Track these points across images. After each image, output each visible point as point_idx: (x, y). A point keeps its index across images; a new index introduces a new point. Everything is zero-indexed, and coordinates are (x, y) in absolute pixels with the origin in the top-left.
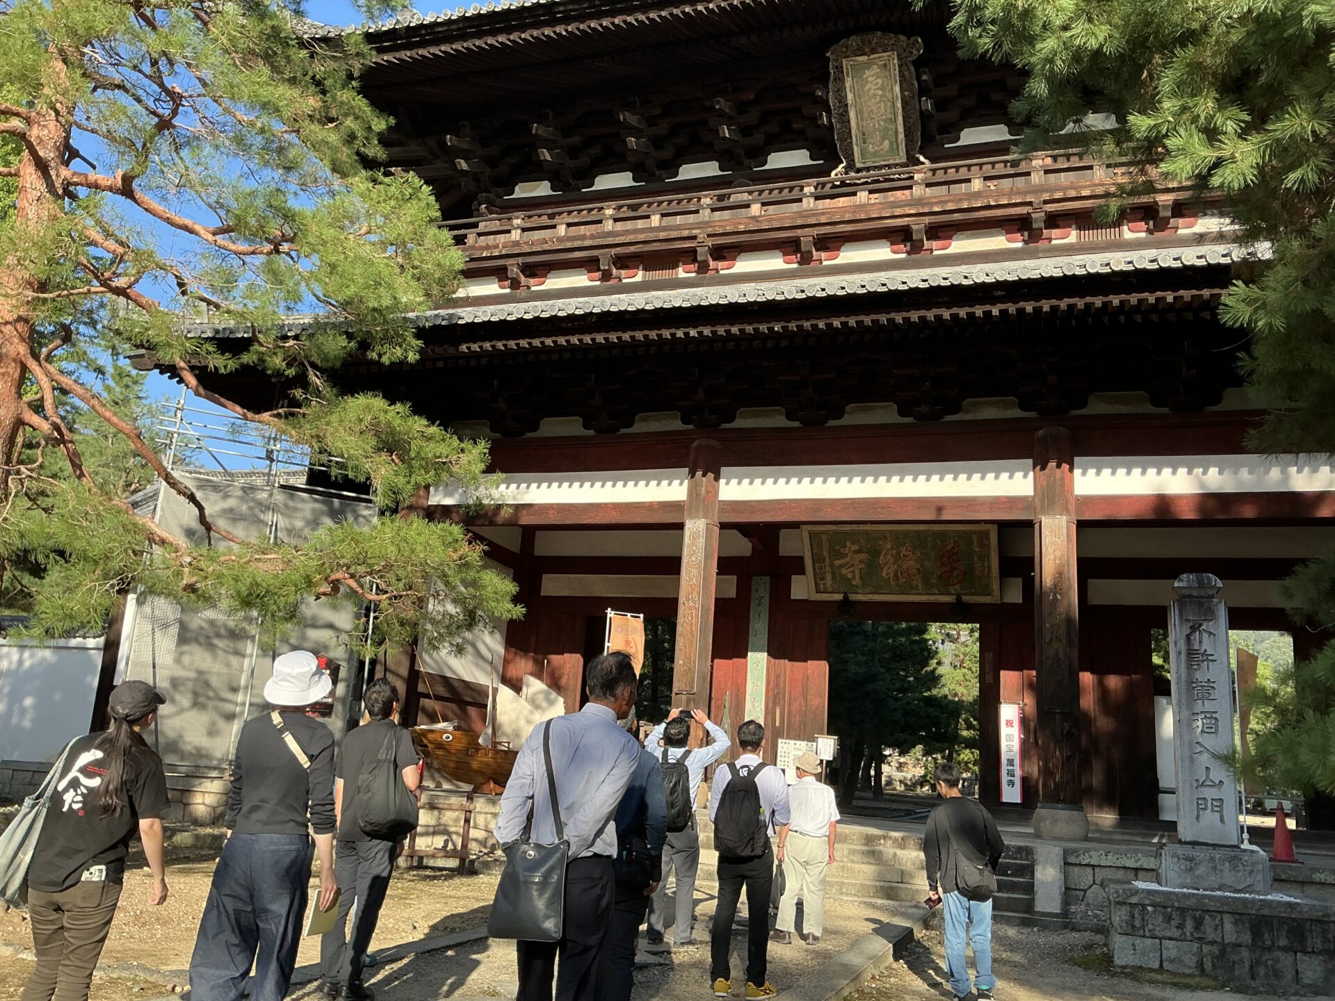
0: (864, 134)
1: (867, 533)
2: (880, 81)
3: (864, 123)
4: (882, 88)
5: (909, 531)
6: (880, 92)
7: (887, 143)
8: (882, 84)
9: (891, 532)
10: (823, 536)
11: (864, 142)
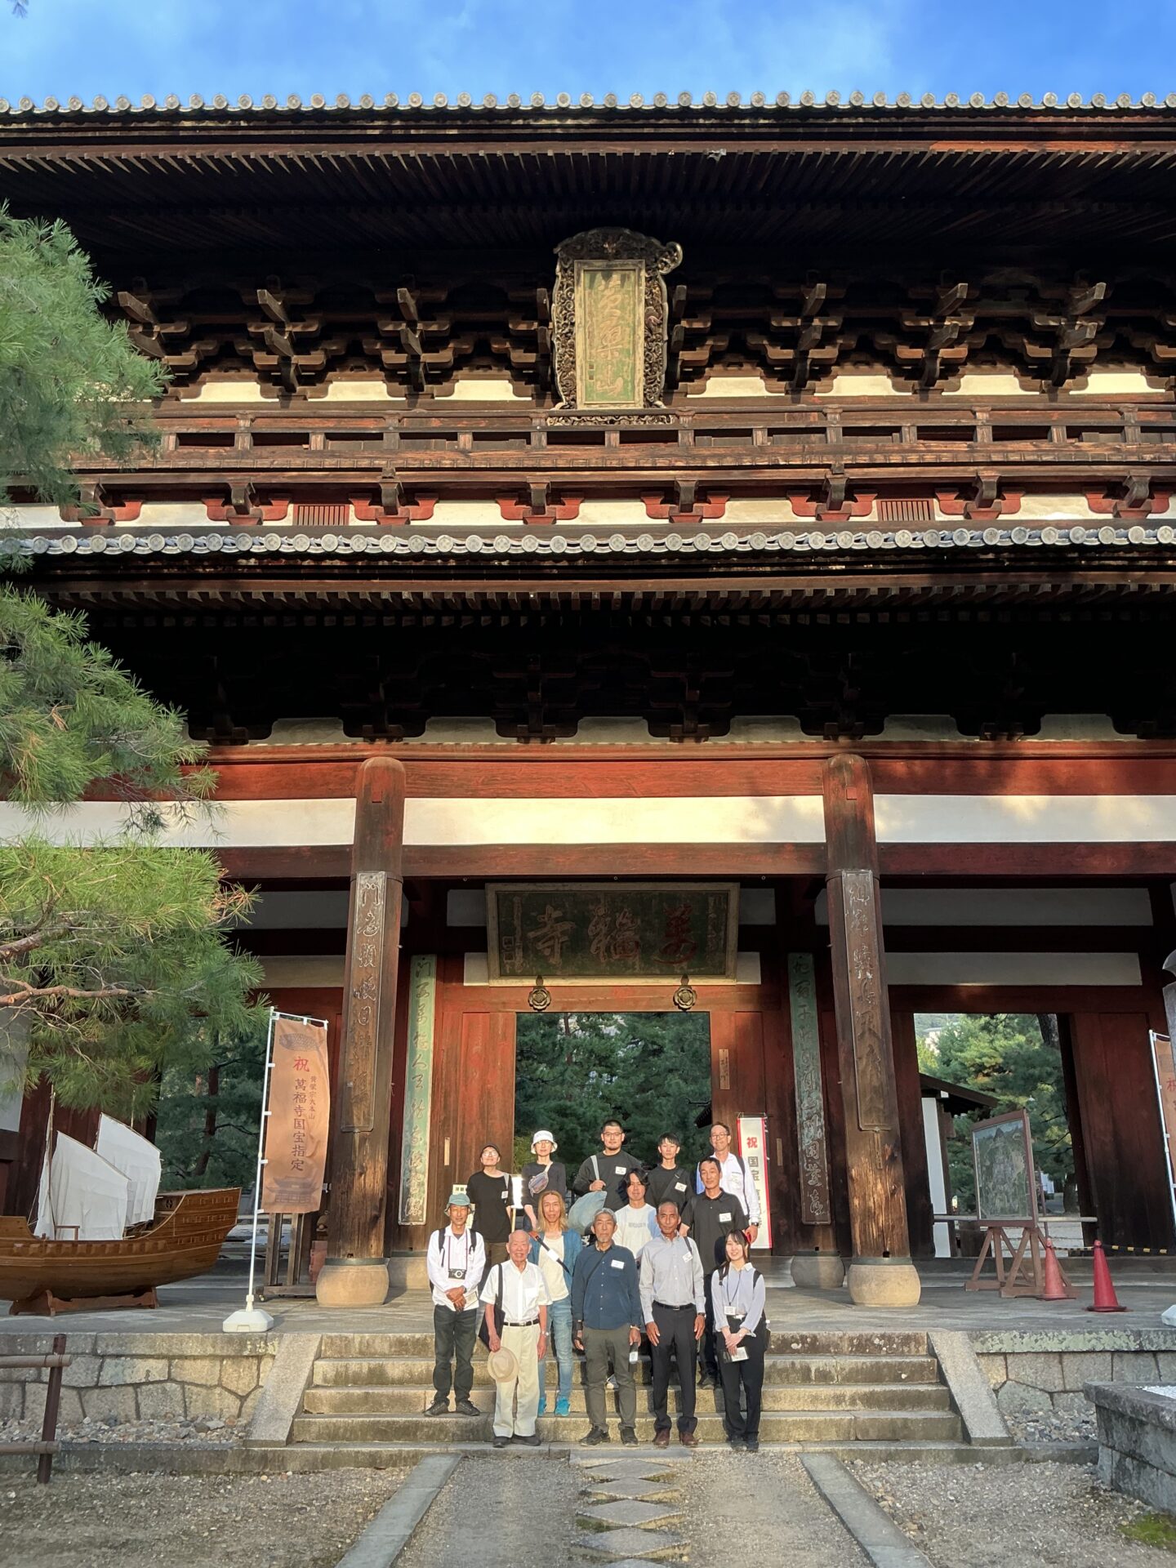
0: (591, 367)
1: (574, 894)
2: (619, 297)
3: (593, 351)
4: (622, 308)
5: (630, 892)
6: (618, 312)
7: (620, 382)
8: (623, 300)
9: (606, 893)
10: (516, 899)
11: (591, 378)
